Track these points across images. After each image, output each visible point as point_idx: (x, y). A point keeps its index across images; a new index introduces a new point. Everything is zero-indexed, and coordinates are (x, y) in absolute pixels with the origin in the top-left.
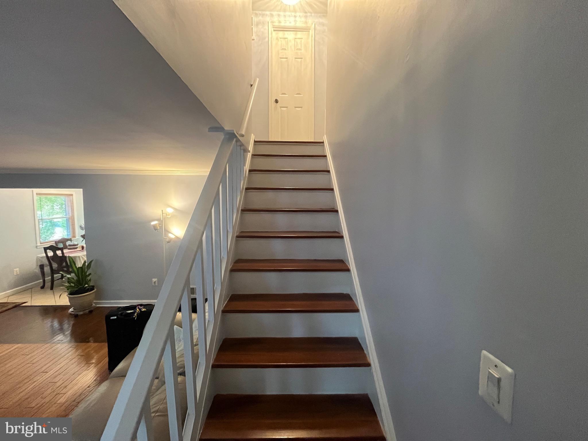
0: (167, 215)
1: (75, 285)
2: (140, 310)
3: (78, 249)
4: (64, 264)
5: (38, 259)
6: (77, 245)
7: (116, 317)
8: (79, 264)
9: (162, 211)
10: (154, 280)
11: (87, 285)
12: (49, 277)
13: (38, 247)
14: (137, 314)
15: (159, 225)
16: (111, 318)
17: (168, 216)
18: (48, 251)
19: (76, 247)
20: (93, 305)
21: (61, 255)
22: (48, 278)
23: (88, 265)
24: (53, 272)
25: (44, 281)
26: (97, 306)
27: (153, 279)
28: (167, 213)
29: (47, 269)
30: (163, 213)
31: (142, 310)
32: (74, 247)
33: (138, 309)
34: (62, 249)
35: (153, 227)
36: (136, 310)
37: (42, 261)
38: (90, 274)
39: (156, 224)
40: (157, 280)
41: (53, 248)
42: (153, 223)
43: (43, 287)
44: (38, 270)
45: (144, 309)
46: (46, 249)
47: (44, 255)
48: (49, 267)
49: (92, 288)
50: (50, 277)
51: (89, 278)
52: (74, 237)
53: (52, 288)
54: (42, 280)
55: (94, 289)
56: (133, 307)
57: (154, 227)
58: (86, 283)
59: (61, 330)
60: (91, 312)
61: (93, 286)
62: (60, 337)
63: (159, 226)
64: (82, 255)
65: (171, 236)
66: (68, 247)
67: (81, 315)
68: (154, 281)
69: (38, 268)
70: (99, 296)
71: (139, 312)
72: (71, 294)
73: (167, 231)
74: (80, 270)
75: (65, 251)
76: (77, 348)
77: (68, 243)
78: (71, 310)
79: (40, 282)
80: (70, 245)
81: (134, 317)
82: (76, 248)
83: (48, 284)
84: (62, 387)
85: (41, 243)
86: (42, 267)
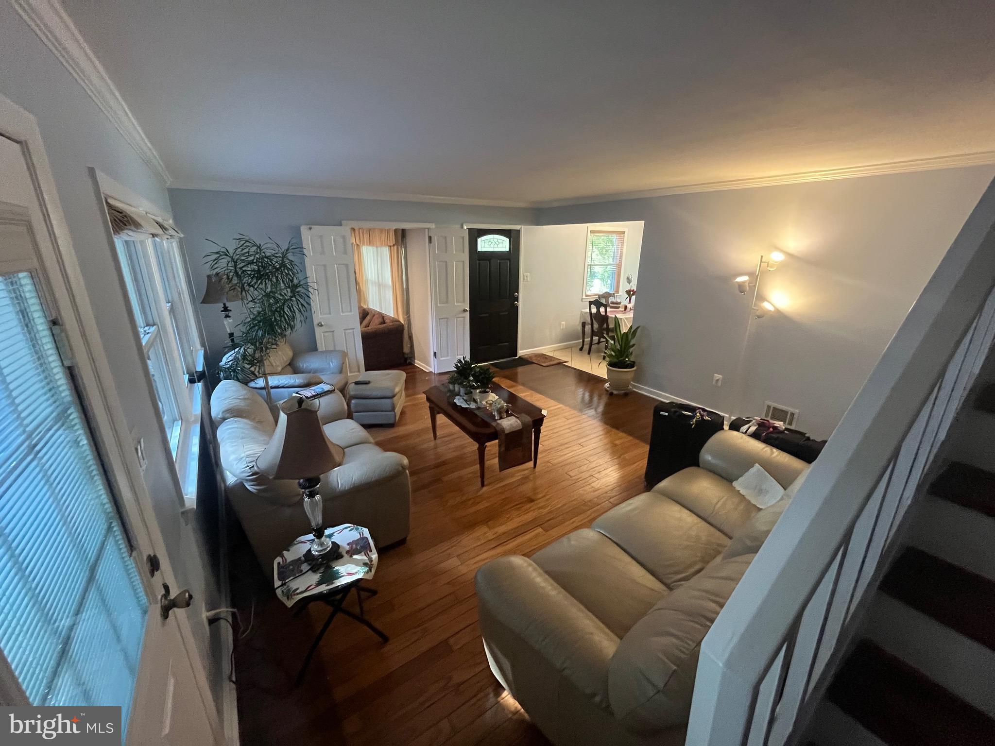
0: (769, 265)
1: (616, 355)
2: (702, 416)
3: (620, 309)
4: (605, 326)
5: (582, 315)
6: (620, 303)
7: (667, 414)
8: (624, 329)
9: (762, 257)
10: (718, 376)
11: (627, 359)
12: (588, 338)
13: (583, 300)
14: (696, 421)
15: (749, 284)
16: (661, 413)
17: (771, 267)
18: (592, 306)
19: (618, 306)
20: (629, 388)
21: (604, 314)
22: (587, 340)
23: (633, 332)
24: (593, 333)
25: (583, 341)
26: (634, 390)
27: (716, 375)
28: (771, 262)
29: (588, 328)
30: (763, 261)
31: (704, 418)
32: (616, 305)
33: (698, 414)
34: (605, 306)
35: (737, 287)
36: (696, 414)
37: (585, 319)
38: (634, 345)
39: (744, 282)
40: (723, 378)
41: (597, 303)
42: (740, 279)
43: (581, 349)
44: (580, 328)
45: (707, 418)
46: (591, 303)
47: (588, 310)
48: (590, 326)
49: (632, 365)
50: (590, 339)
51: (631, 350)
52: (617, 292)
53: (589, 353)
54: (581, 340)
55: (633, 367)
56: (693, 409)
57: (741, 286)
58: (627, 357)
59: (590, 404)
60: (626, 395)
61: (634, 362)
62: (592, 412)
63: (749, 286)
64: (625, 318)
65: (766, 306)
66: (611, 305)
67: (616, 395)
68: (718, 378)
69: (581, 324)
70: (638, 378)
71: (699, 418)
72: (611, 364)
73: (761, 298)
74: (624, 337)
75: (608, 309)
76: (607, 433)
77: (611, 300)
78: (607, 385)
79: (579, 342)
80: (612, 303)
81: (692, 423)
82: (618, 308)
83: (586, 347)
84: (595, 470)
85: (586, 296)
86: (584, 325)
